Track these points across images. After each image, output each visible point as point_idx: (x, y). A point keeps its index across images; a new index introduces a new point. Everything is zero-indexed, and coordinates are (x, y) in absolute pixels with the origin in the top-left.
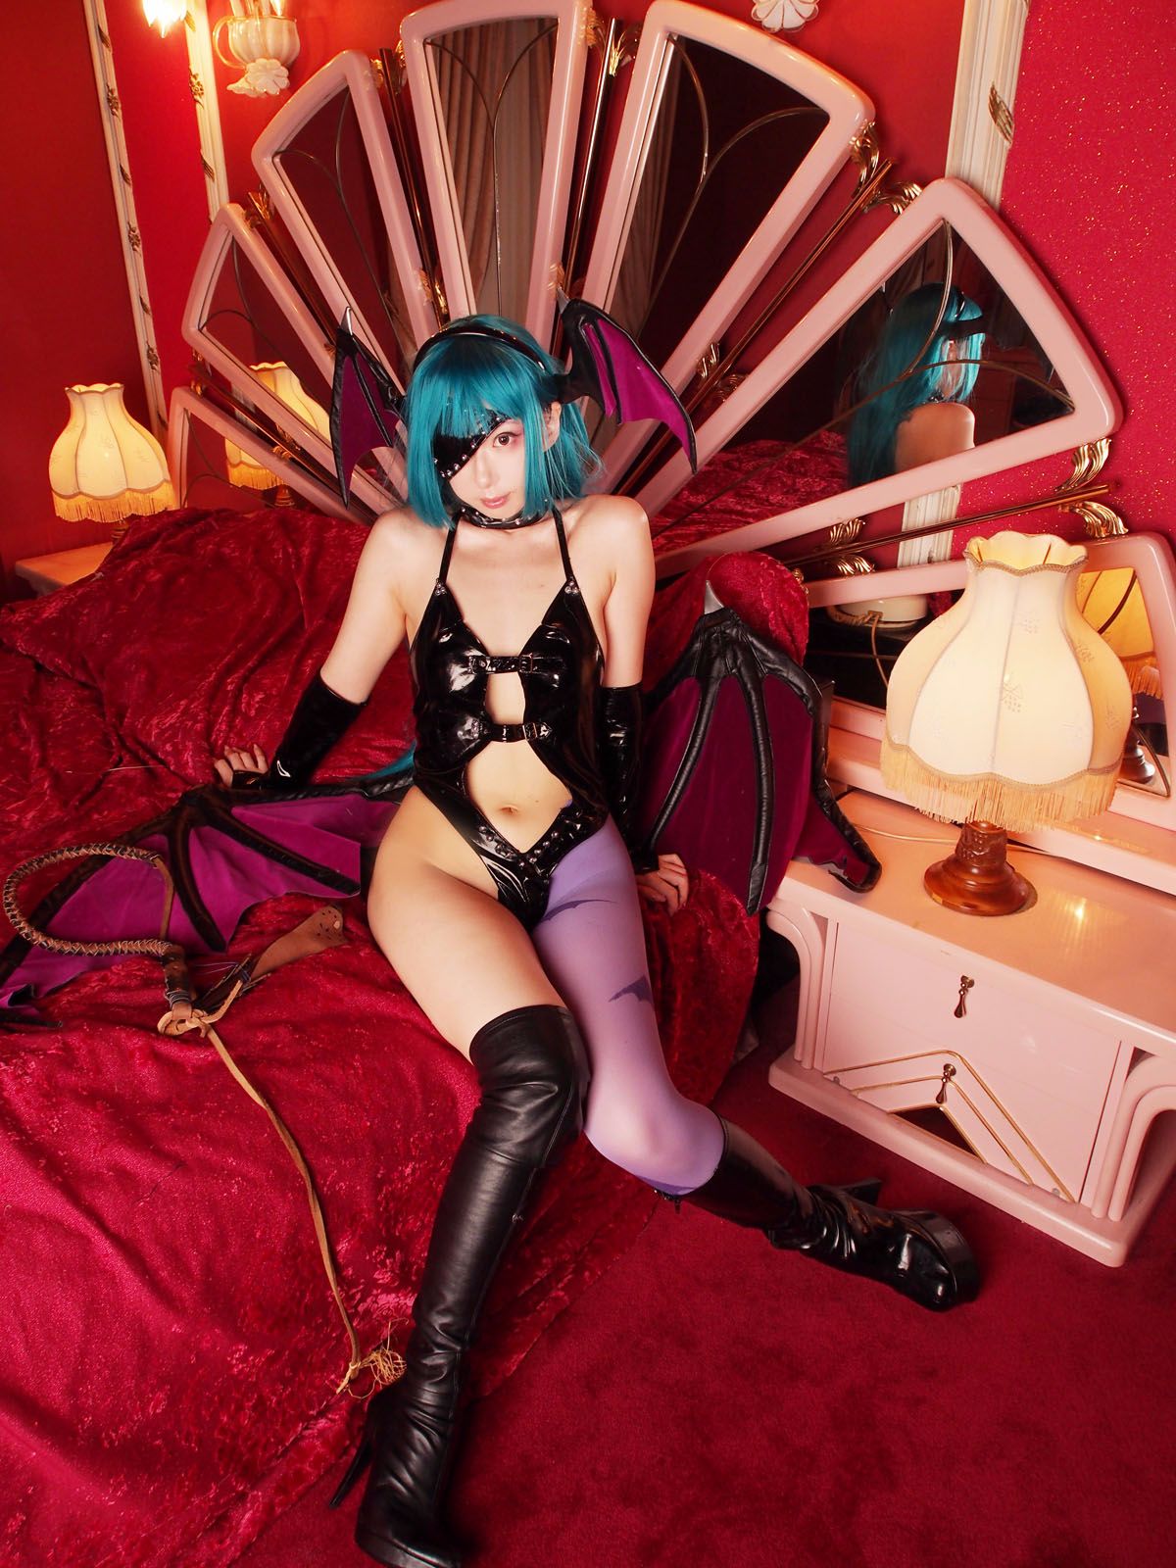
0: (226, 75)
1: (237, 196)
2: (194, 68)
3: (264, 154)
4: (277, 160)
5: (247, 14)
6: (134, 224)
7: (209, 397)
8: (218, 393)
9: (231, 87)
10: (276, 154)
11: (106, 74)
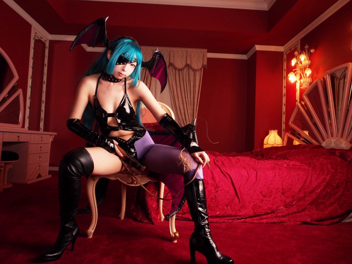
0: (301, 86)
1: (300, 102)
2: (297, 88)
3: (304, 95)
4: (306, 96)
5: (304, 78)
6: (285, 111)
7: (292, 133)
8: (294, 132)
9: (301, 88)
10: (307, 95)
11: (284, 91)
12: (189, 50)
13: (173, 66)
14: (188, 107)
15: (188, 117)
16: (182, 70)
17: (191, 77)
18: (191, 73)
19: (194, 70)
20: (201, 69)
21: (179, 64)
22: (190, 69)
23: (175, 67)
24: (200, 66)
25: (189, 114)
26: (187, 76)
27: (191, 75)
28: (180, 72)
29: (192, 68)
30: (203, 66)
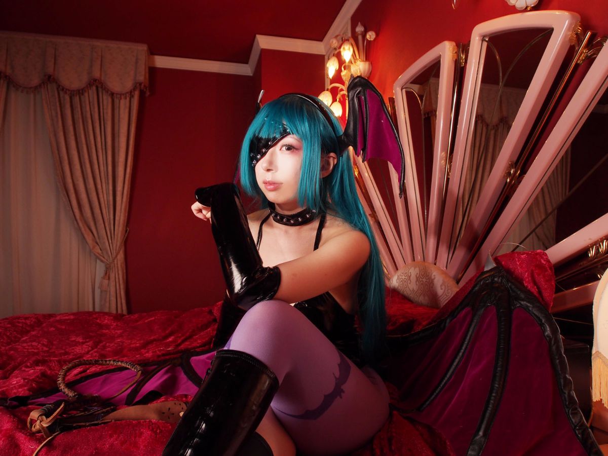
12: (100, 44)
13: (56, 83)
14: (99, 186)
15: (99, 211)
16: (81, 92)
17: (105, 111)
18: (106, 100)
19: (112, 94)
20: (131, 92)
21: (72, 78)
22: (104, 92)
23: (59, 86)
24: (129, 85)
25: (103, 205)
26: (94, 108)
27: (105, 107)
28: (76, 100)
29: (106, 89)
30: (137, 85)
